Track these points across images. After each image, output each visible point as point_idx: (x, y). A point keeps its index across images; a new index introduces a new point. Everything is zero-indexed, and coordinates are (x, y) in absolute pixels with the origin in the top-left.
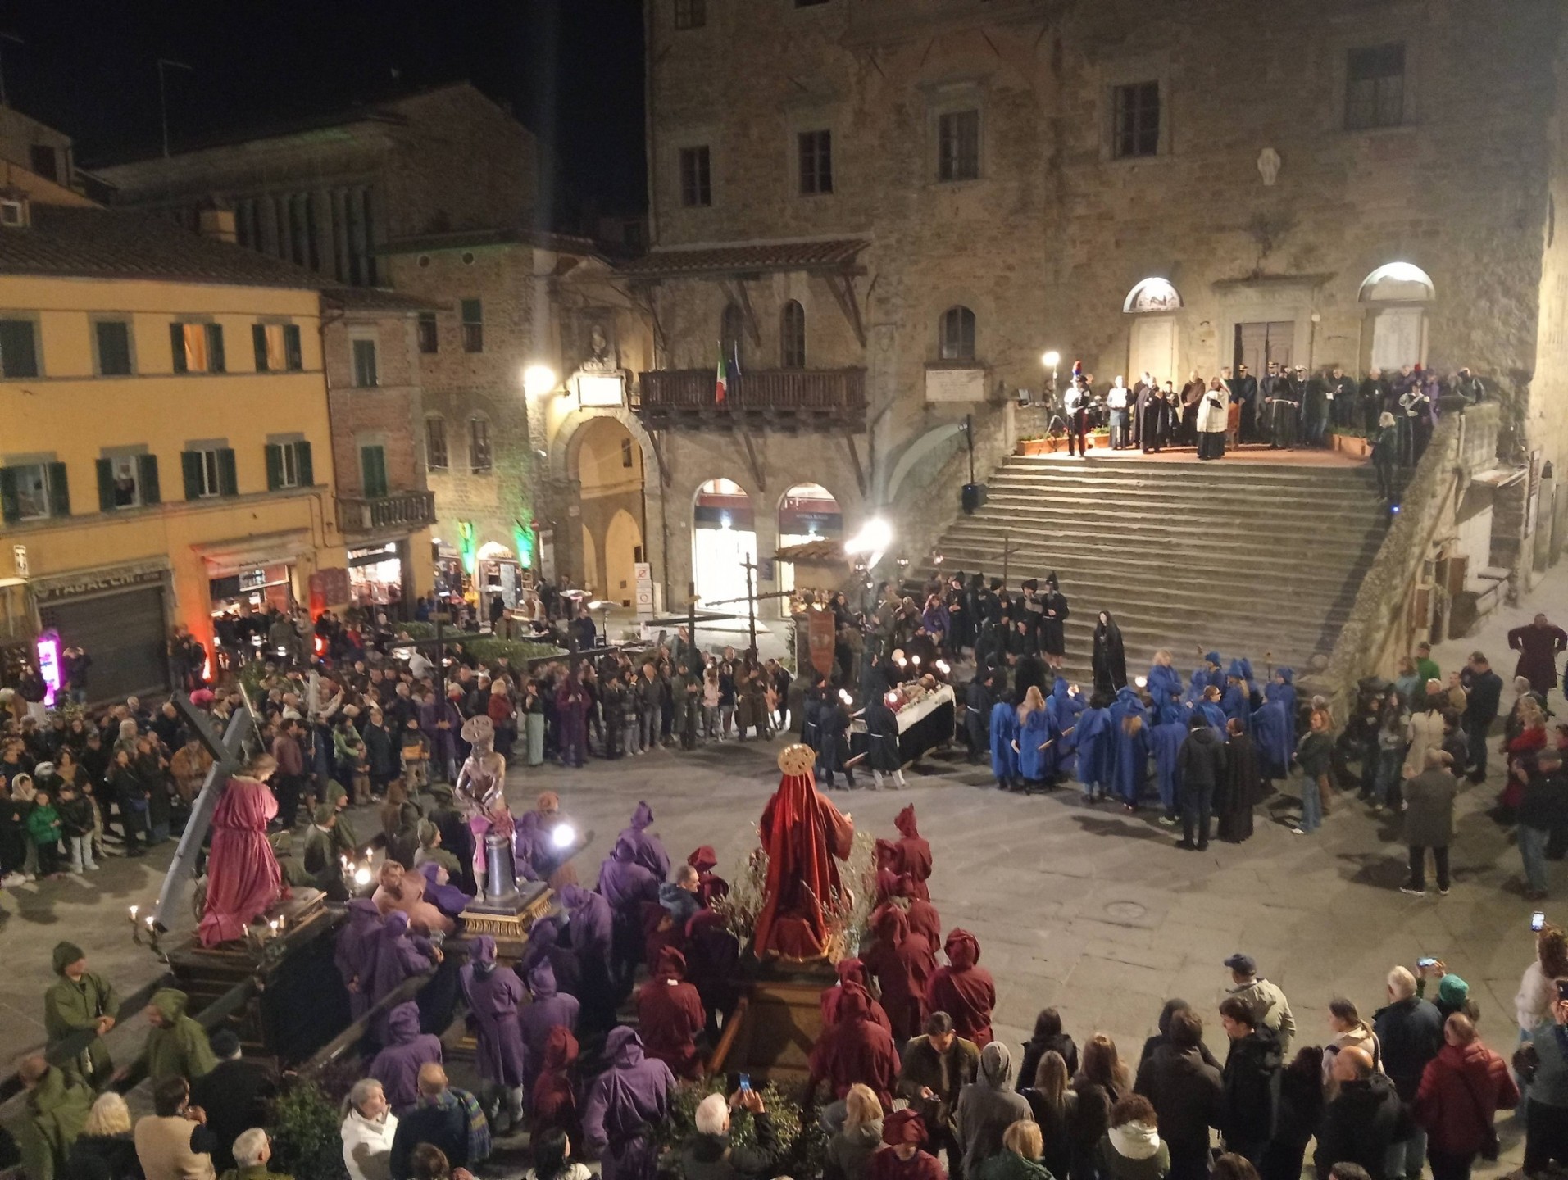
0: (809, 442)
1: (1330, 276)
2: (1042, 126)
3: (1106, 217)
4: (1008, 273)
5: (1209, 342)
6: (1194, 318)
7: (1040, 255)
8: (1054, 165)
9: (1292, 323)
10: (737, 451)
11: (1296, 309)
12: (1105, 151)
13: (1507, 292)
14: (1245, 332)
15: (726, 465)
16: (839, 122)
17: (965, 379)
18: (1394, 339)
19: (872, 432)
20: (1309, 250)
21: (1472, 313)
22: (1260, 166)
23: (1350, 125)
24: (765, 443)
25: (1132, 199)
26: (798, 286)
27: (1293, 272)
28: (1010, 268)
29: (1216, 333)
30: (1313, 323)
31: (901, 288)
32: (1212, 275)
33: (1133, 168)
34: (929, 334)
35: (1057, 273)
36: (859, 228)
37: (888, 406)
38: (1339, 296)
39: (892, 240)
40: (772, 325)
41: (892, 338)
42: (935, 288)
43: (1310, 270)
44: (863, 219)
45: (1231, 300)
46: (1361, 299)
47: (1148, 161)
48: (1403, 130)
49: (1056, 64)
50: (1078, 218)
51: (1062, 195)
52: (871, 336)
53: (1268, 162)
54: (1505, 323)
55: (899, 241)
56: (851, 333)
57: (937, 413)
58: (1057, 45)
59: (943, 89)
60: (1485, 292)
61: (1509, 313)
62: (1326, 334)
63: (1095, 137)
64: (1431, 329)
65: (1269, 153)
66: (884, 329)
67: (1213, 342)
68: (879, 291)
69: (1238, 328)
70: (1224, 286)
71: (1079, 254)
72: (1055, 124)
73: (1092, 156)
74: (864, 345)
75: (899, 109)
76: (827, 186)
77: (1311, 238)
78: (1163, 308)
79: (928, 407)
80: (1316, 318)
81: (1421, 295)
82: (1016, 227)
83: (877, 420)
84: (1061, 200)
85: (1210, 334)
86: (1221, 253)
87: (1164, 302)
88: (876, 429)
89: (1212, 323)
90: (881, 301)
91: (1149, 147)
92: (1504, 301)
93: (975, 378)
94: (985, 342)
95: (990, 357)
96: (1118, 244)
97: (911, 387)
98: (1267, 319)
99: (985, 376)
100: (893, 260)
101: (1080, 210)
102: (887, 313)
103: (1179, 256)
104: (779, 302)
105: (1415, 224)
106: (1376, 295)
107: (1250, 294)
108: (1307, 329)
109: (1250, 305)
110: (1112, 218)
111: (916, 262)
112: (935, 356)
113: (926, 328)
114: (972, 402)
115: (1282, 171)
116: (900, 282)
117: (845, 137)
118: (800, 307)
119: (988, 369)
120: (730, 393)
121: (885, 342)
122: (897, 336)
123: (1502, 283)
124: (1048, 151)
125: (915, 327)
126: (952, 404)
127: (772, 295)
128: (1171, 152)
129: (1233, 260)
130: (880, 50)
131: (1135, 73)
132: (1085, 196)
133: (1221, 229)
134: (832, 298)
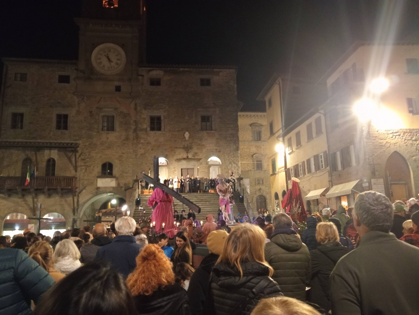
0: (55, 199)
1: (200, 159)
2: (132, 122)
3: (149, 143)
4: (123, 155)
5: (175, 172)
6: (171, 167)
7: (131, 151)
8: (135, 130)
9: (193, 169)
10: (26, 204)
11: (194, 165)
12: (149, 129)
13: (234, 163)
14: (183, 171)
15: (20, 208)
16: (72, 113)
17: (110, 181)
18: (214, 172)
19: (78, 196)
20: (196, 153)
21: (229, 167)
22: (185, 136)
23: (202, 130)
24: (37, 201)
25: (156, 140)
26: (54, 154)
27: (193, 158)
28: (123, 153)
29: (177, 170)
30: (198, 169)
31: (89, 156)
32: (175, 158)
33: (155, 133)
34: (98, 169)
35: (136, 155)
36: (77, 140)
37: (84, 188)
38: (203, 163)
39: (87, 144)
40: (43, 165)
41: (86, 169)
42: (101, 157)
43: (196, 157)
44: (78, 138)
45: (180, 163)
46: (207, 164)
47: (159, 132)
48: (213, 132)
49: (136, 109)
50: (142, 143)
51: (137, 137)
52: (79, 169)
53: (187, 135)
54: (235, 169)
55: (89, 144)
56: (72, 168)
57: (101, 190)
58: (136, 105)
59: (104, 109)
60: (230, 163)
61: (235, 167)
62: (201, 171)
63: (146, 125)
64: (221, 170)
65: (187, 133)
66: (83, 167)
67: (176, 172)
68: (82, 157)
69: (182, 169)
70: (179, 160)
71: (142, 151)
72: (135, 121)
73: (146, 130)
74: (76, 171)
75: (91, 112)
76: (66, 128)
77: (196, 151)
78: (163, 165)
79: (98, 188)
80: (198, 167)
81: (218, 163)
82: (125, 144)
83: (80, 193)
84: (137, 138)
85: (175, 171)
86: (177, 153)
87: (163, 163)
88: (80, 195)
89: (176, 168)
90: (83, 160)
91: (159, 129)
92: (234, 165)
93: (113, 181)
94: (115, 171)
95: (117, 175)
96: (152, 149)
97: (93, 183)
98: (188, 168)
99: (116, 180)
100: (87, 149)
101: (142, 141)
102: (85, 163)
103: (167, 153)
104: (46, 158)
105: (216, 149)
106: (209, 163)
107: (184, 162)
108: (197, 170)
109: (184, 164)
110: (150, 144)
111: (95, 150)
112: (100, 174)
113: (97, 167)
114: (111, 187)
115: (189, 137)
116: (89, 155)
117: (73, 116)
118: (54, 160)
119: (117, 179)
120: (30, 183)
121: (84, 171)
122: (87, 169)
123: (233, 161)
124: (133, 127)
125: (94, 167)
126: (105, 188)
127: (44, 156)
128: (164, 130)
129: (180, 155)
130: (85, 98)
131: (156, 113)
132: (143, 138)
133: (177, 148)
134: (66, 158)
